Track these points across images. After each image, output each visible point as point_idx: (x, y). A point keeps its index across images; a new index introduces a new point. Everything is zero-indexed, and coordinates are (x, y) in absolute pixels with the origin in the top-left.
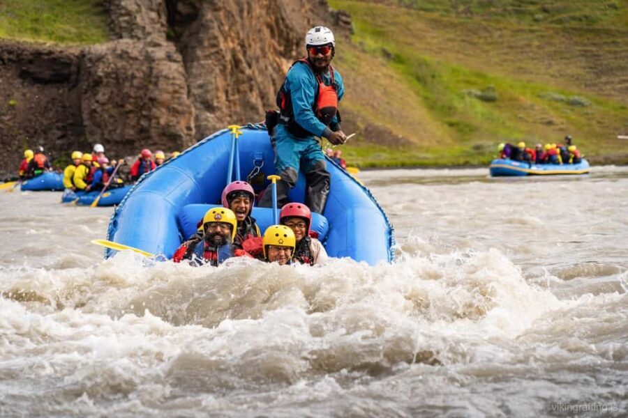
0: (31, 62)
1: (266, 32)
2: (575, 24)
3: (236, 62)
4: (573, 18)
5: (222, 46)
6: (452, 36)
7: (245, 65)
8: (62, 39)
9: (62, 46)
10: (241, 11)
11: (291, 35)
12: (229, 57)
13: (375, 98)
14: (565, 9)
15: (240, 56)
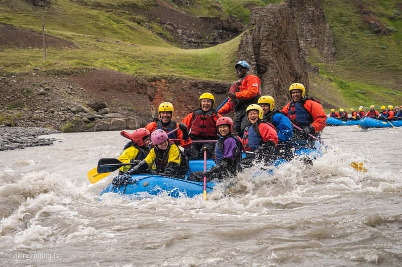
0: (214, 87)
1: (289, 75)
2: (391, 68)
3: (280, 85)
4: (390, 66)
5: (275, 80)
6: (351, 73)
7: (282, 86)
8: (223, 79)
9: (224, 81)
10: (281, 68)
11: (298, 75)
12: (277, 83)
13: (326, 94)
14: (387, 63)
15: (281, 83)
